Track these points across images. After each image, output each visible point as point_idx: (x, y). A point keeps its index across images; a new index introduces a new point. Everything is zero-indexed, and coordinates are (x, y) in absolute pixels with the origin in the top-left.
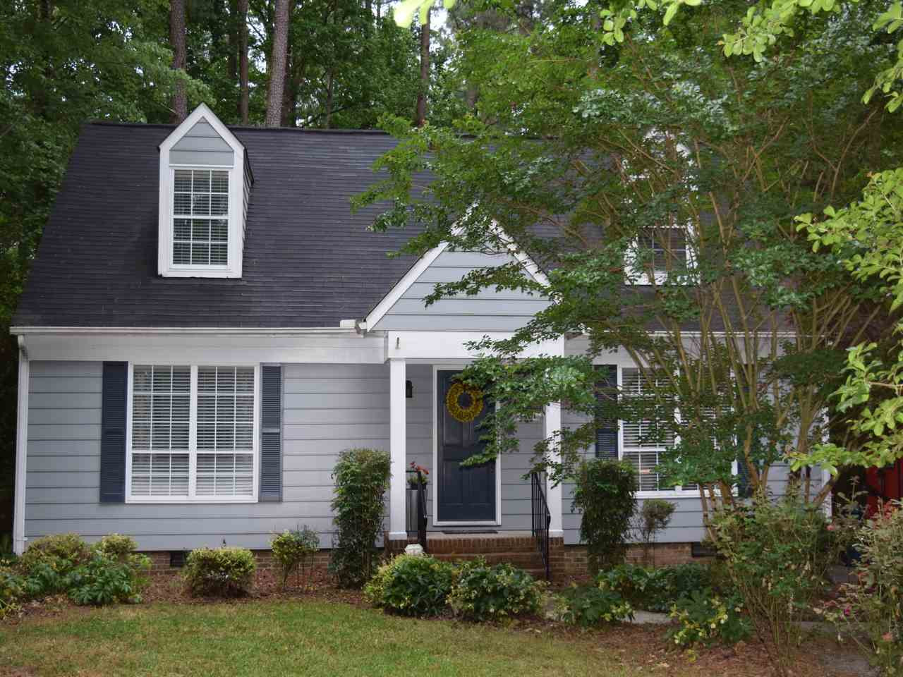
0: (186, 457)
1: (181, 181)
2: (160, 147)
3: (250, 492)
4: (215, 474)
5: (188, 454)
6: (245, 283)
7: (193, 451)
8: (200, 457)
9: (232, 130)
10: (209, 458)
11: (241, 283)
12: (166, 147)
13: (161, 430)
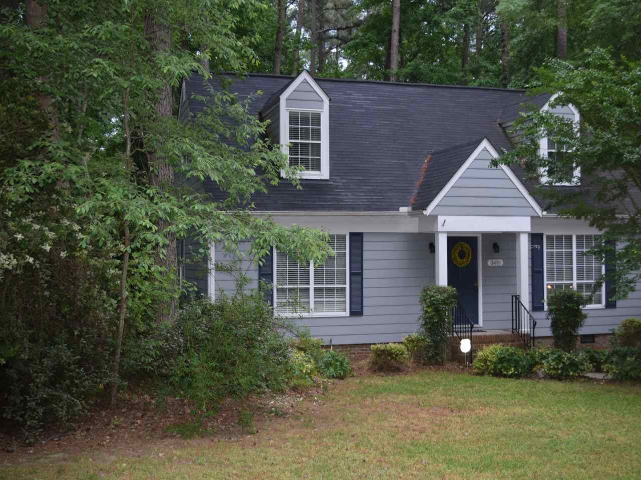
0: (308, 289)
1: (293, 119)
2: (280, 97)
3: (345, 310)
4: (324, 300)
5: (309, 288)
6: (332, 183)
7: (312, 286)
8: (315, 289)
9: (315, 80)
10: (321, 290)
11: (329, 183)
12: (283, 98)
13: (292, 274)
